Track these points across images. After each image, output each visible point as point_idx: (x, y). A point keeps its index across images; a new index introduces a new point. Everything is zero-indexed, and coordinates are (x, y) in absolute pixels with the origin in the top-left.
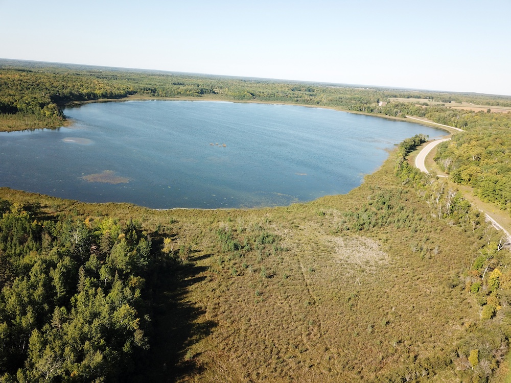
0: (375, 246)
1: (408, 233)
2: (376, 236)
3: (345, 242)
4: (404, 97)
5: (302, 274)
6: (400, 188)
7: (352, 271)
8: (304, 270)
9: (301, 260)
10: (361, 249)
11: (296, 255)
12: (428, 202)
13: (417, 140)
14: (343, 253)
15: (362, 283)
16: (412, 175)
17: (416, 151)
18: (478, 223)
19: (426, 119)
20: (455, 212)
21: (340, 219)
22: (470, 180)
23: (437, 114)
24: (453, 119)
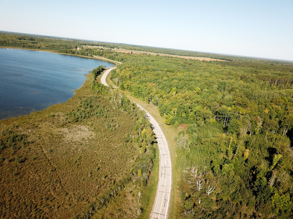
0: (86, 129)
1: (103, 119)
2: (86, 124)
3: (69, 130)
4: (91, 45)
5: (45, 154)
6: (95, 95)
7: (75, 146)
8: (45, 152)
9: (43, 146)
10: (79, 132)
11: (39, 144)
12: (110, 101)
13: (100, 69)
14: (69, 137)
15: (82, 151)
16: (100, 88)
17: (101, 75)
18: (134, 109)
19: (103, 57)
20: (124, 105)
21: (64, 117)
22: (128, 88)
23: (108, 54)
24: (116, 57)
